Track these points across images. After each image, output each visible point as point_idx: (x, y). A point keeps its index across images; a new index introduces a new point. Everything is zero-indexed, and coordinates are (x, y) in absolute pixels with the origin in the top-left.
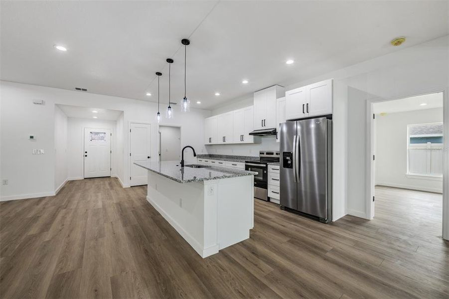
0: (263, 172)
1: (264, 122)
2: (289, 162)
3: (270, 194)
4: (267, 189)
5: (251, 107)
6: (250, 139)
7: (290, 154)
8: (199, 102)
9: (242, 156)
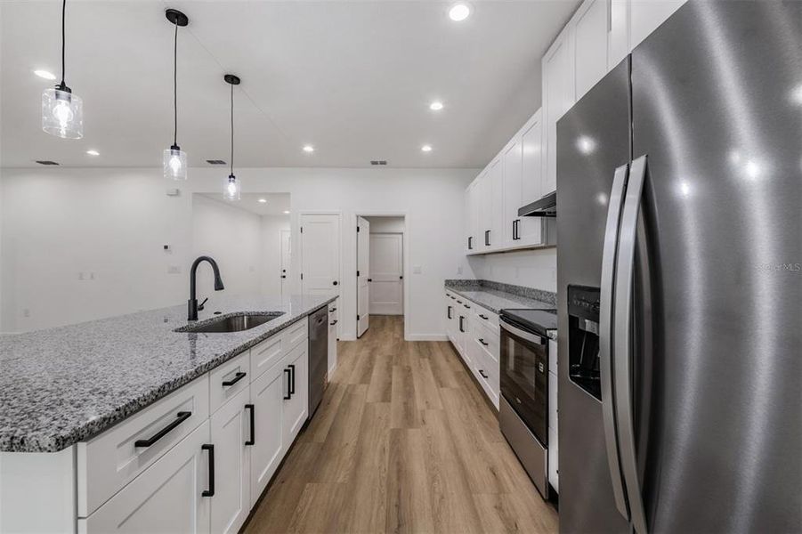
0: (537, 365)
4: (547, 447)
5: (537, 116)
8: (427, 149)
9: (534, 290)
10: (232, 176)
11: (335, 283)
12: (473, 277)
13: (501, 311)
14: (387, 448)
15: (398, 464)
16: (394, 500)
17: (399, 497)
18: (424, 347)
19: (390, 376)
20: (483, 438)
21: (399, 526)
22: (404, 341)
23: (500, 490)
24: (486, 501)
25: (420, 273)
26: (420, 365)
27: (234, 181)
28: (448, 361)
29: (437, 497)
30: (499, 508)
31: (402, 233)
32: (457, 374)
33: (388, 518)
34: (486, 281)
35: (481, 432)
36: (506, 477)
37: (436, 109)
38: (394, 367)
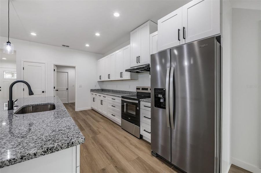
0: (136, 108)
1: (138, 59)
2: (162, 101)
3: (142, 133)
4: (139, 126)
5: (128, 46)
6: (127, 76)
7: (162, 91)
8: (87, 45)
9: (123, 91)
10: (8, 42)
11: (43, 92)
12: (99, 88)
13: (122, 97)
14: (94, 142)
15: (100, 144)
16: (106, 153)
17: (106, 152)
18: (84, 112)
19: (79, 123)
20: (118, 131)
21: (111, 157)
22: (76, 111)
23: (129, 141)
24: (128, 144)
25: (81, 87)
26: (87, 118)
27: (10, 45)
28: (96, 115)
29: (116, 148)
30: (131, 144)
31: (68, 73)
32: (101, 118)
33: (107, 157)
34: (104, 89)
35: (117, 130)
36: (129, 138)
37: (97, 35)
38: (78, 120)
